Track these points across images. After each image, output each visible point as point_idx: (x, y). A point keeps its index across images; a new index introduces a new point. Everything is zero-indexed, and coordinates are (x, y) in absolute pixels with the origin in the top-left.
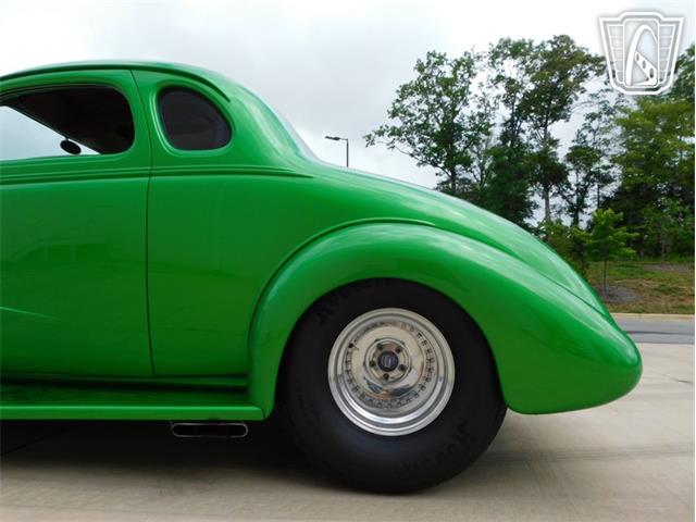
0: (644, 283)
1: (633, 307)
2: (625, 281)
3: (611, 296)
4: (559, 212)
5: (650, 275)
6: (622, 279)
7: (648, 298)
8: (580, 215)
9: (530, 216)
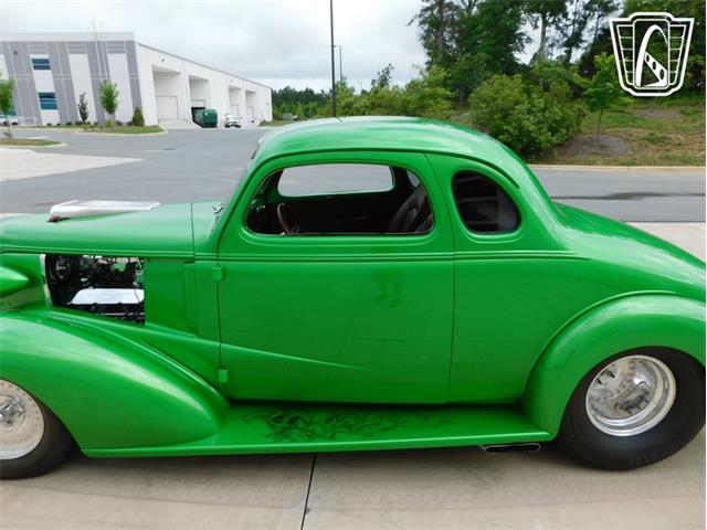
0: (633, 131)
1: (623, 159)
2: (617, 129)
3: (602, 147)
4: (552, 46)
5: (640, 122)
6: (613, 127)
7: (637, 148)
8: (574, 49)
9: (520, 49)
